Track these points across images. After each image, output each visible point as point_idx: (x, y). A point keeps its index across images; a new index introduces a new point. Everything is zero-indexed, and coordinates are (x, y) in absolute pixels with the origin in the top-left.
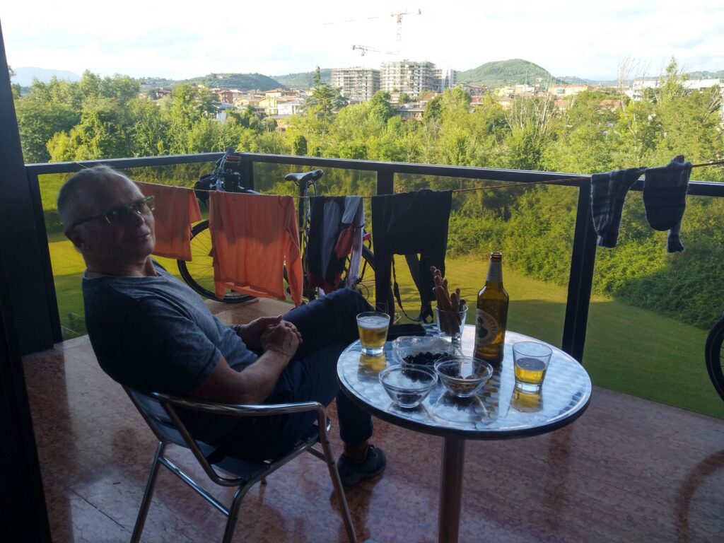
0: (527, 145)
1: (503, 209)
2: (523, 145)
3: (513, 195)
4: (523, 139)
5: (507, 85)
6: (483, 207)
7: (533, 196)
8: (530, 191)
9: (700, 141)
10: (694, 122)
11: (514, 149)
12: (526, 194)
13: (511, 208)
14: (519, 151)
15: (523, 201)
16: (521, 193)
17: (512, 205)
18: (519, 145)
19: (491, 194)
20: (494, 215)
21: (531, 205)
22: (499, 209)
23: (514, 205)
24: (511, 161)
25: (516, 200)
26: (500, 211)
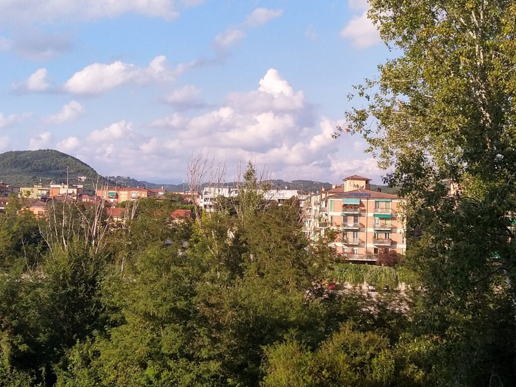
0: (75, 272)
1: (44, 369)
2: (69, 272)
3: (59, 348)
4: (70, 262)
5: (37, 184)
6: (12, 368)
7: (89, 347)
8: (83, 339)
9: (293, 266)
10: (284, 242)
11: (56, 276)
12: (77, 345)
13: (55, 367)
14: (63, 280)
15: (75, 355)
16: (71, 344)
17: (57, 362)
18: (64, 272)
19: (23, 348)
20: (30, 380)
21: (87, 362)
22: (37, 370)
23: (61, 363)
24: (52, 295)
25: (63, 354)
26: (39, 373)
